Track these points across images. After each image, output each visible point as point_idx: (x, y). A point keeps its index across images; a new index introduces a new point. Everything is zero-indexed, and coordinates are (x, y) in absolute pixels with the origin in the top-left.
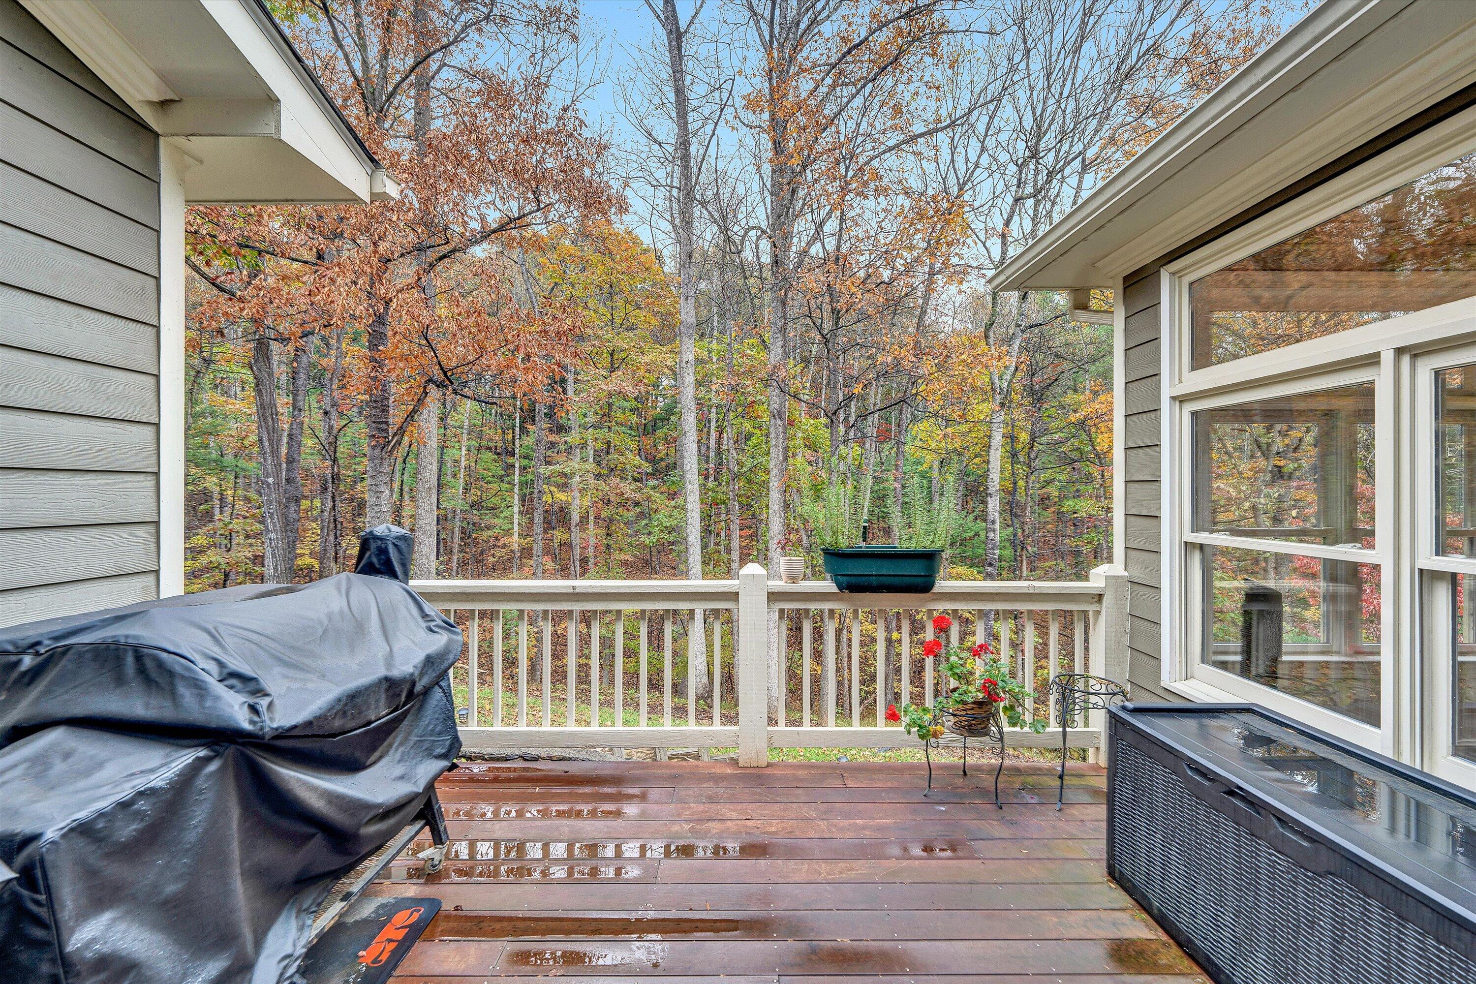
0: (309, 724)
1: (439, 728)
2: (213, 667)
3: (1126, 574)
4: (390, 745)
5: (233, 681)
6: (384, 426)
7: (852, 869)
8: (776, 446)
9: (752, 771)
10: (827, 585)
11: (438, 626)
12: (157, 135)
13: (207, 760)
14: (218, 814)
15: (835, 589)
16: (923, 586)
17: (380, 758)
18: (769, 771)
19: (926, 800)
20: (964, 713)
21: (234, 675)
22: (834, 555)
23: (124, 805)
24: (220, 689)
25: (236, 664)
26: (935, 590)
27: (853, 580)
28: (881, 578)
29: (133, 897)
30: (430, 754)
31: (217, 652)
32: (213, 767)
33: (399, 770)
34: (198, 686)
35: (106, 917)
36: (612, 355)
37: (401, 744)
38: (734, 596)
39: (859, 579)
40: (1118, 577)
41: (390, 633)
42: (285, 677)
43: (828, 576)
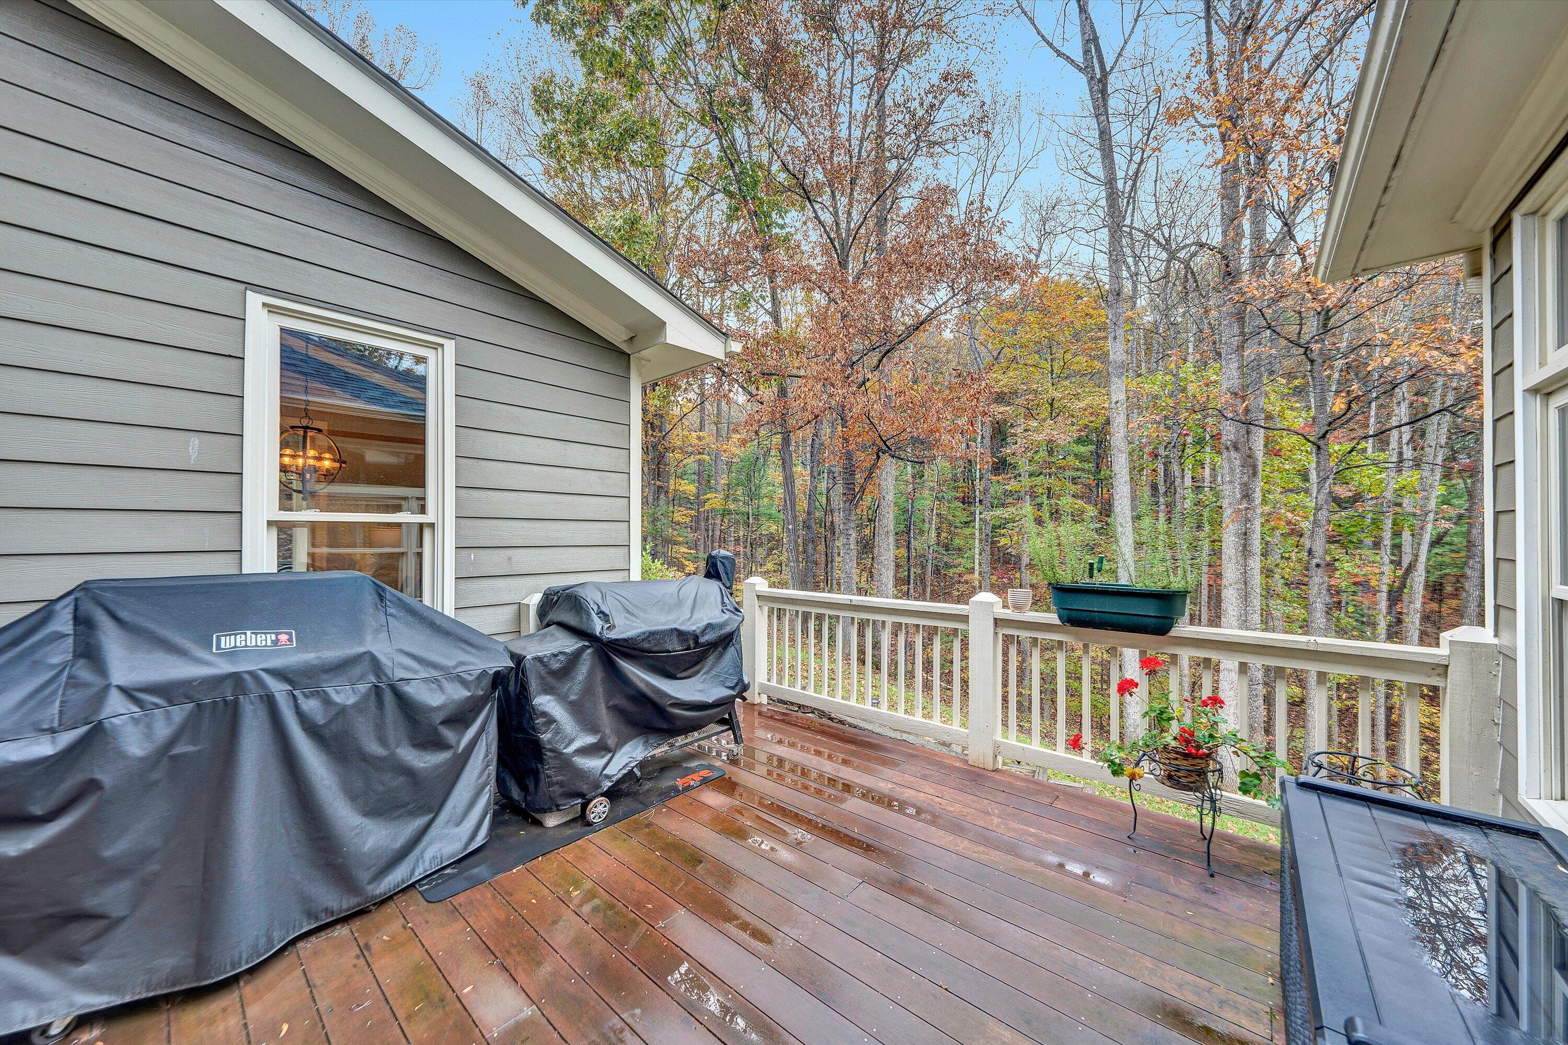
0: (625, 640)
1: (731, 671)
2: (596, 608)
3: (1496, 641)
4: (698, 672)
5: (601, 615)
6: (852, 486)
7: (988, 854)
8: (1231, 482)
9: (977, 770)
10: (1052, 618)
11: (727, 610)
12: (629, 355)
13: (588, 647)
14: (591, 672)
15: (1058, 622)
16: (1161, 628)
17: (689, 677)
18: (997, 776)
19: (1128, 841)
20: (1167, 762)
21: (602, 612)
22: (1061, 590)
23: (555, 655)
24: (595, 617)
25: (604, 608)
26: (1174, 632)
27: (1074, 614)
28: (1103, 615)
29: (558, 695)
30: (723, 683)
31: (600, 602)
32: (589, 651)
33: (701, 686)
34: (589, 614)
35: (548, 697)
36: (1051, 405)
37: (706, 673)
38: (964, 619)
39: (1079, 613)
40: (1485, 645)
41: (697, 609)
42: (626, 618)
43: (1053, 608)
